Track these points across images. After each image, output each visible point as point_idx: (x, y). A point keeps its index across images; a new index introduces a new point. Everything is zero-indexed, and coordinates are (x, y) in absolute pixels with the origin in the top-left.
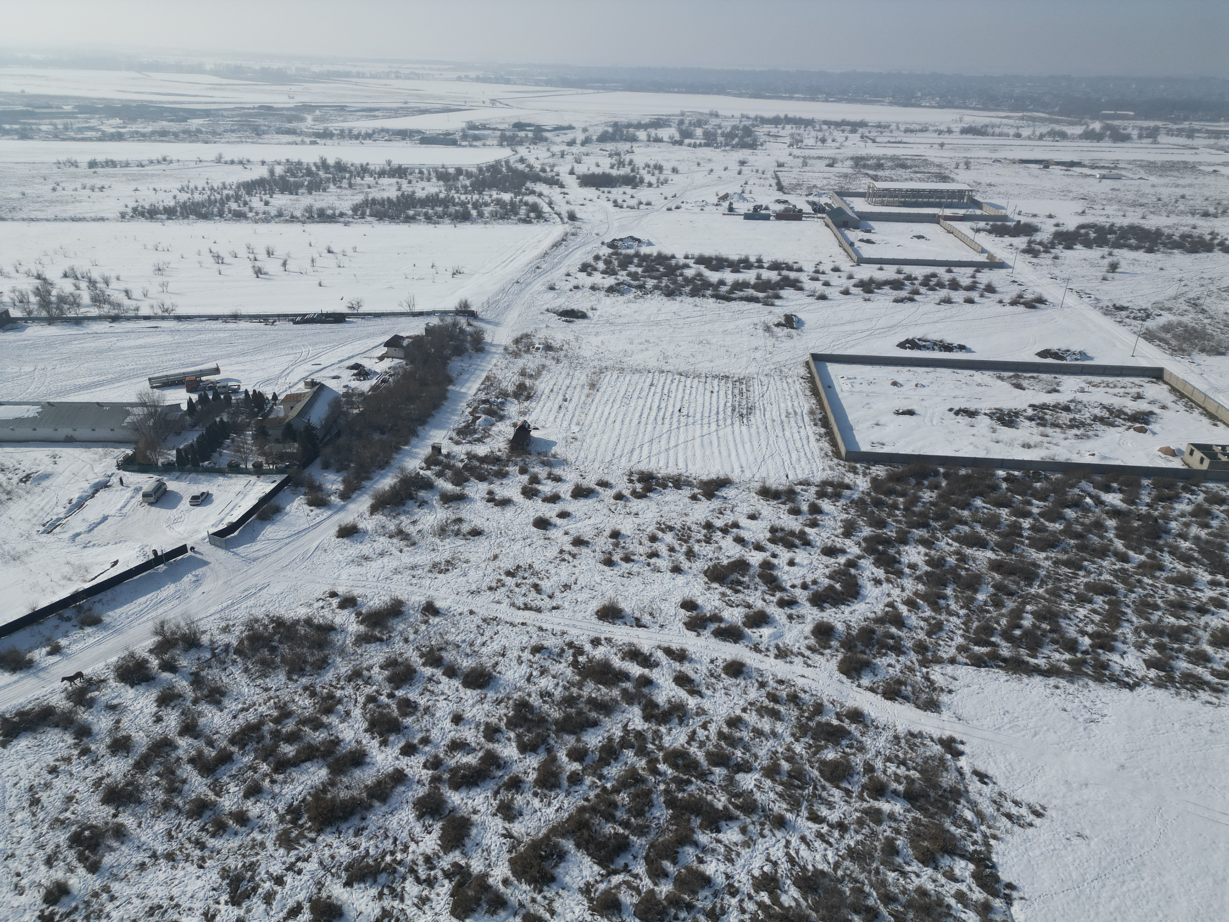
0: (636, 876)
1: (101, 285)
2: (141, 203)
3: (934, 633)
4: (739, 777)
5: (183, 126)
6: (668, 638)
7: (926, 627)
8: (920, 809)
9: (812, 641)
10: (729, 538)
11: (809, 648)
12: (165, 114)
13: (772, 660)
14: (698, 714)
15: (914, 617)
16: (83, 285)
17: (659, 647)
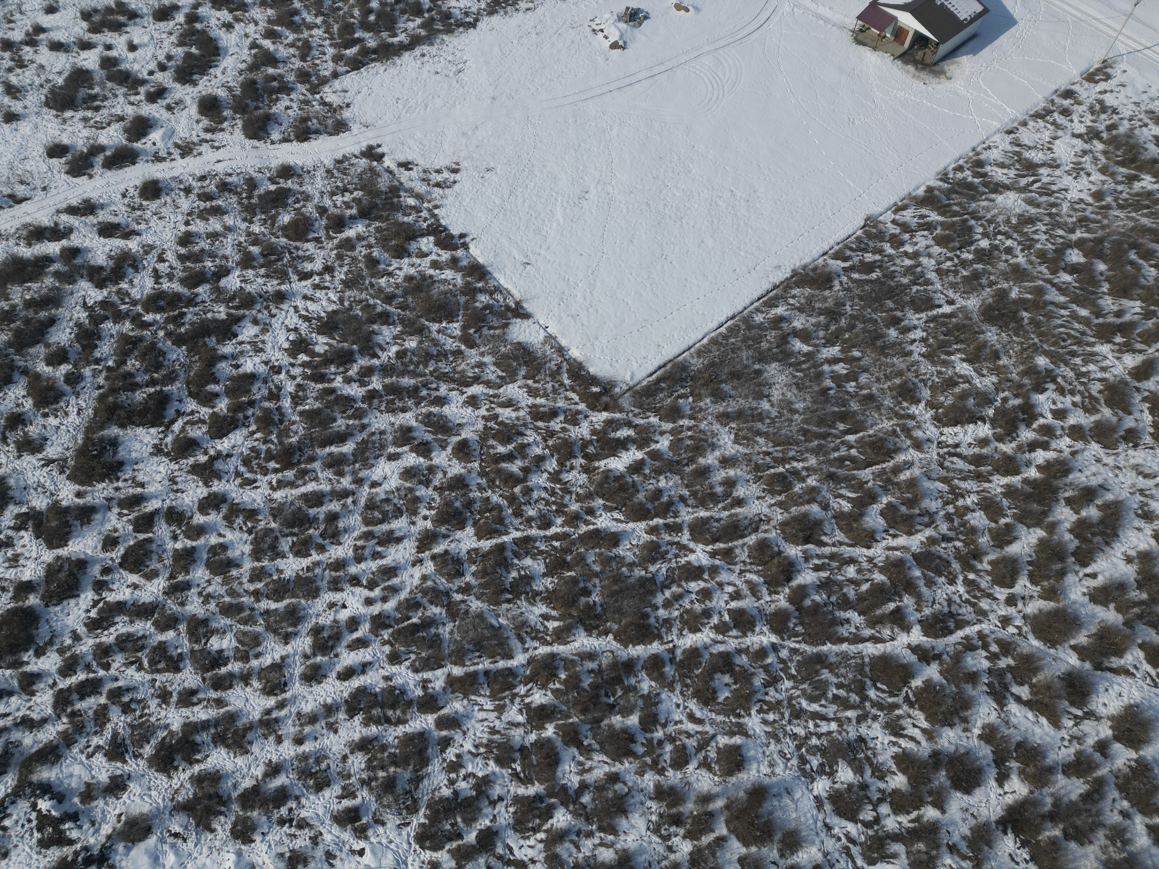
0: (192, 413)
3: (307, 55)
4: (223, 283)
6: (61, 197)
7: (297, 53)
8: (376, 219)
9: (206, 122)
10: (44, 50)
11: (207, 130)
13: (180, 162)
14: (147, 253)
15: (281, 48)
17: (58, 212)
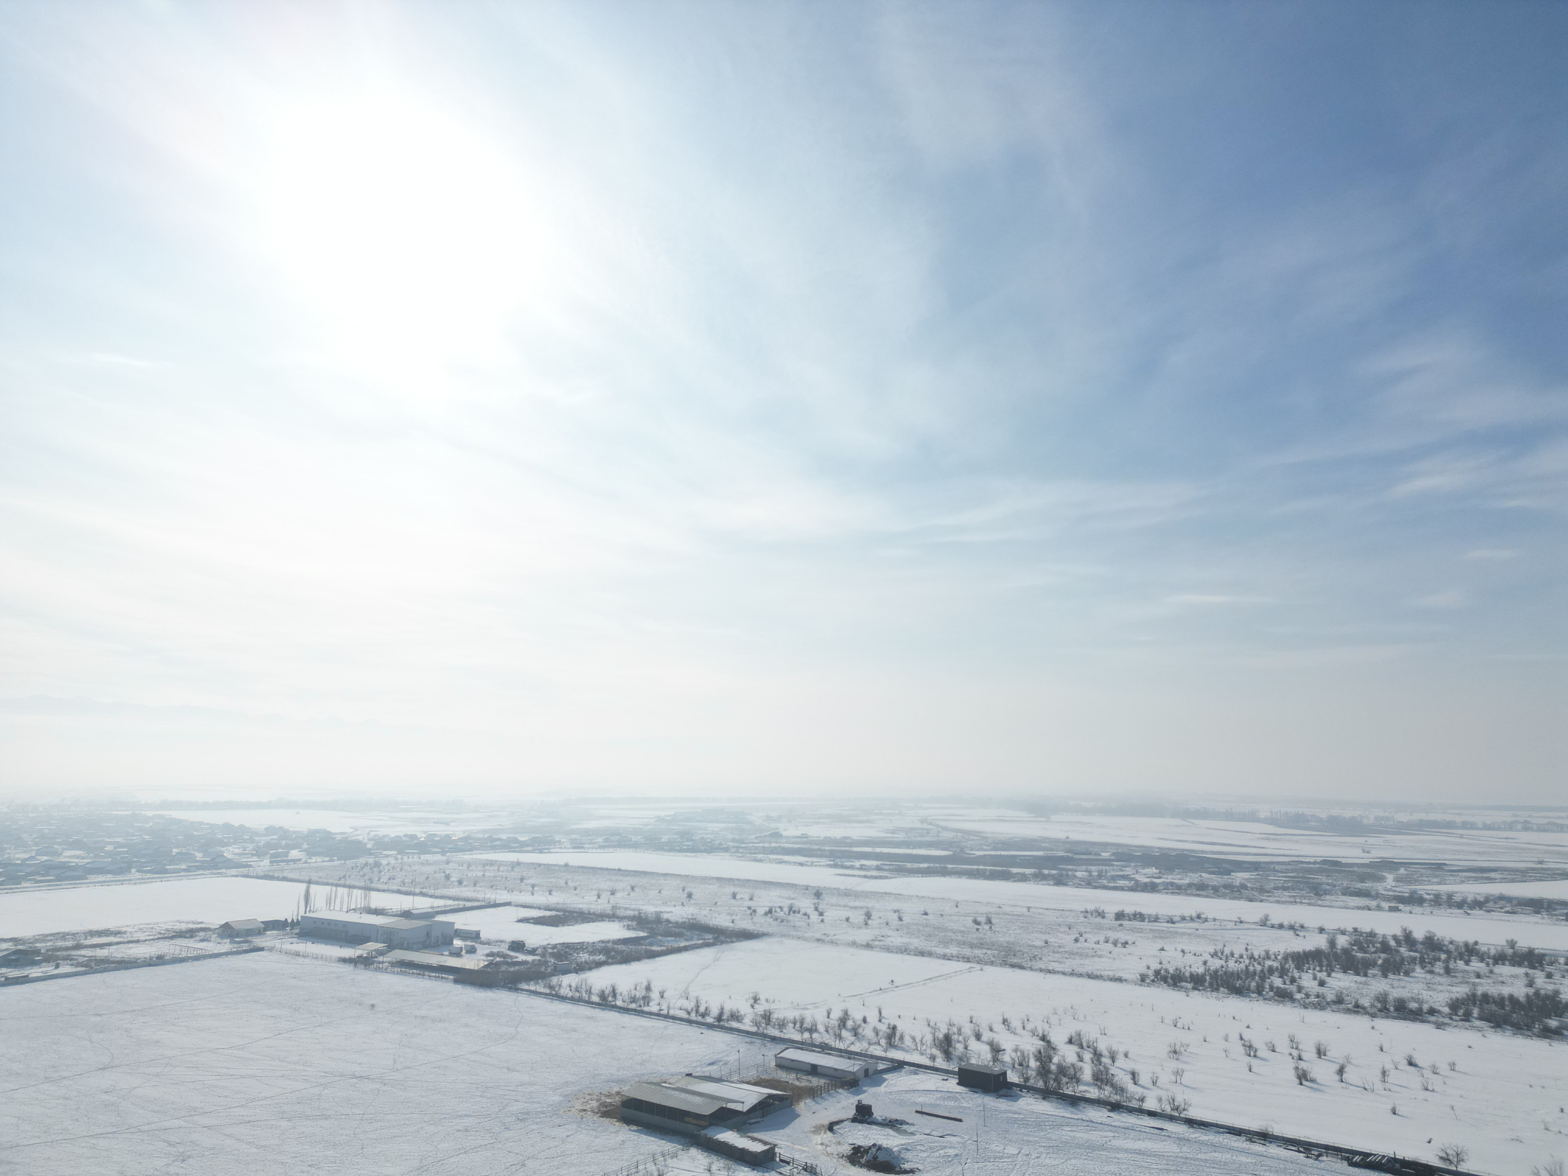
1: (1106, 1060)
2: (1166, 965)
5: (1225, 879)
12: (1206, 865)
16: (1088, 1056)
